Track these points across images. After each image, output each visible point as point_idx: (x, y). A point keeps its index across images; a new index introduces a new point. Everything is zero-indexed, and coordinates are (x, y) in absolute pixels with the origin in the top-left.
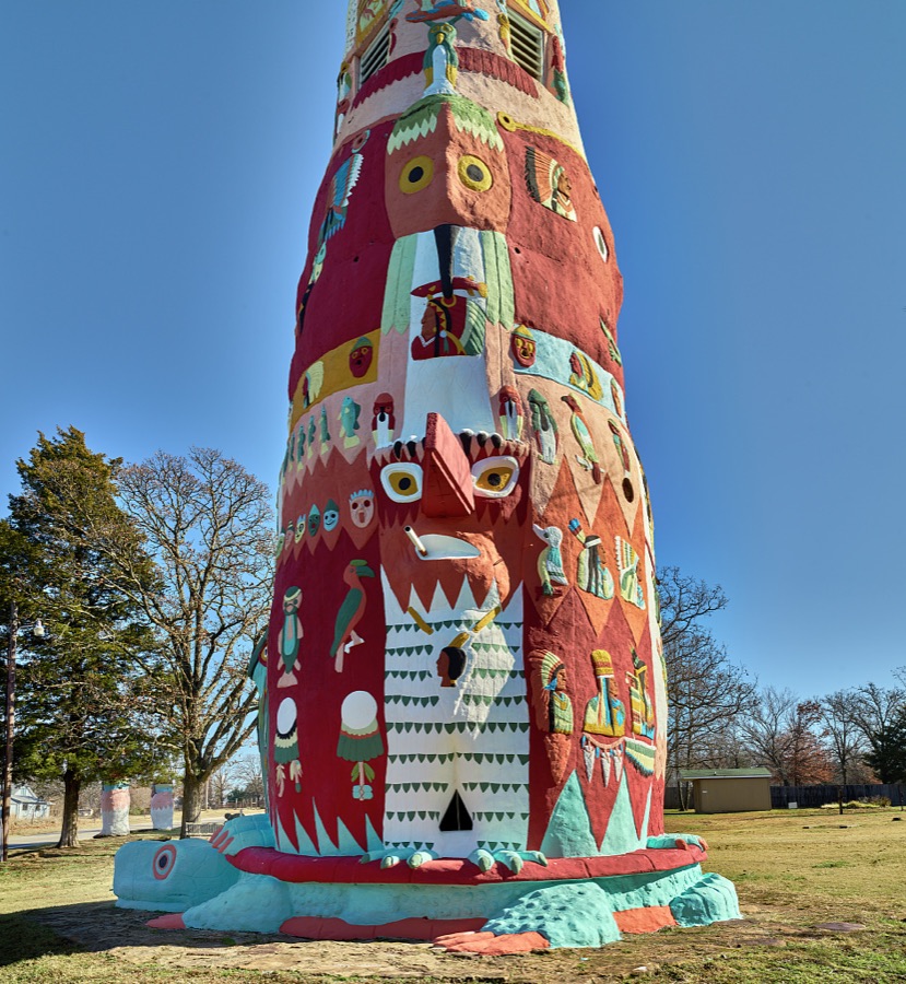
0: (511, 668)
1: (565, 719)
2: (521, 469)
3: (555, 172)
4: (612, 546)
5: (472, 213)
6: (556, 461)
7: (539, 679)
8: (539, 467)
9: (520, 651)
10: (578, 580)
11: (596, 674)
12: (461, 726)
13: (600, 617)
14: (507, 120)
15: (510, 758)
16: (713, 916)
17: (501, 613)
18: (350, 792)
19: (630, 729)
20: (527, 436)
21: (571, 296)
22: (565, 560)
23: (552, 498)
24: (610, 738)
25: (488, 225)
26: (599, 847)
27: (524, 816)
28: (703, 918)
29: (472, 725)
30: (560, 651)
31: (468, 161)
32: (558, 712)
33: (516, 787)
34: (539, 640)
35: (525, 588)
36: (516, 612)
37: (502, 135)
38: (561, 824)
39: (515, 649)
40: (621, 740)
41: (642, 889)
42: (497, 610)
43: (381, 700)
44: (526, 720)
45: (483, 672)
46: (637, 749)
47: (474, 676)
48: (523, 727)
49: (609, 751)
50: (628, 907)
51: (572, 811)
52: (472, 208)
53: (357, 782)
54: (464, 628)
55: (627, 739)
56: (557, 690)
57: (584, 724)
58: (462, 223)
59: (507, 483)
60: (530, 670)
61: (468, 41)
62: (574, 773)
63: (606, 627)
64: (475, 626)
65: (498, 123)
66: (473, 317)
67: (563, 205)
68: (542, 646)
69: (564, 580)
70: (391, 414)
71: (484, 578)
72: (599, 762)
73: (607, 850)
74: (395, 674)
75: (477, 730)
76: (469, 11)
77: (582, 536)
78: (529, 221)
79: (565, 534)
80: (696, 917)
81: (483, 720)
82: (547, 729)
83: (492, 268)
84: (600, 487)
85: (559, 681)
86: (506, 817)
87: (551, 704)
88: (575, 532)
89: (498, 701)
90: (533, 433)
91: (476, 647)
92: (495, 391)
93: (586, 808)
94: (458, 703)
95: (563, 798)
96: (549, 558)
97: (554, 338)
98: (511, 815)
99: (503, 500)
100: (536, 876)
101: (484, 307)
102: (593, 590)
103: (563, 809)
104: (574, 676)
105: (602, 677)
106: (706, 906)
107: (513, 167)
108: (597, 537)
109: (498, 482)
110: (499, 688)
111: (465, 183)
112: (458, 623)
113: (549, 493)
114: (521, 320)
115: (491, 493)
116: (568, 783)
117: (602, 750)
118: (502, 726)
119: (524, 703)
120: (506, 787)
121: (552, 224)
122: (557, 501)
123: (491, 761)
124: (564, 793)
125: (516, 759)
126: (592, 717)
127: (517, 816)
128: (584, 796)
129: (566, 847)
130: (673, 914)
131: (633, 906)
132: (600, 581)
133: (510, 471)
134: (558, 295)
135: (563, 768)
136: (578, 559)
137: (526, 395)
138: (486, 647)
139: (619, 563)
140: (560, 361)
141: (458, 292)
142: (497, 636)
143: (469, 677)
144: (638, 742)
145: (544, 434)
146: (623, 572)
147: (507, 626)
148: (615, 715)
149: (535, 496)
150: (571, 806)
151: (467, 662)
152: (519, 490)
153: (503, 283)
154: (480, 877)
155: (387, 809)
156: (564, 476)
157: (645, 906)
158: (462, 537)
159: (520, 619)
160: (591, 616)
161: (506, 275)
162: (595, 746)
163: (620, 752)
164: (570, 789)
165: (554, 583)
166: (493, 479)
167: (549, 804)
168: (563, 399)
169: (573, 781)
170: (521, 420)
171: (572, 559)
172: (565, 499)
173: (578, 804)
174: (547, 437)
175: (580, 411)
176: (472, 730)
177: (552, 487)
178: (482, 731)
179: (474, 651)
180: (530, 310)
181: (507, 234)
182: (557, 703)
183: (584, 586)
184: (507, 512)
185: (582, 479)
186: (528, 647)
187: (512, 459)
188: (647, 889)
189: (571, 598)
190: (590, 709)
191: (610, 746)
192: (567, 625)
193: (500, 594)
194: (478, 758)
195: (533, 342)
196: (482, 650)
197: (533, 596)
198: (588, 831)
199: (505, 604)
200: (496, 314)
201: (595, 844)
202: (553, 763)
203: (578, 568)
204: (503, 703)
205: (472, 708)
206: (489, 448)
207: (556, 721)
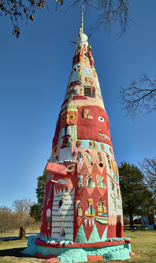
0: (71, 204)
1: (80, 213)
2: (75, 166)
3: (88, 112)
4: (95, 177)
5: (71, 123)
6: (82, 163)
7: (76, 206)
8: (78, 165)
9: (73, 200)
10: (86, 185)
11: (88, 204)
12: (61, 215)
13: (90, 192)
14: (79, 106)
15: (70, 221)
16: (112, 258)
17: (71, 193)
18: (47, 228)
19: (97, 215)
20: (77, 160)
21: (90, 132)
22: (83, 182)
23: (81, 170)
24: (91, 217)
25: (73, 125)
26: (88, 241)
27: (72, 234)
28: (109, 259)
29: (63, 215)
30: (80, 200)
31: (70, 115)
32: (79, 212)
33: (71, 227)
34: (77, 198)
35: (75, 188)
36: (74, 193)
37: (78, 109)
38: (79, 236)
39: (72, 200)
40: (94, 217)
41: (96, 251)
42: (70, 192)
43: (52, 210)
44: (73, 214)
45: (66, 205)
46: (99, 219)
47: (64, 206)
48: (73, 215)
49: (90, 220)
50: (91, 255)
51: (82, 233)
52: (70, 123)
53: (48, 226)
54: (63, 197)
55: (96, 217)
56: (79, 208)
57: (84, 214)
58: (69, 125)
59: (73, 169)
60: (74, 204)
61: (75, 95)
62: (82, 225)
63: (92, 194)
64: (65, 196)
65: (77, 107)
66: (69, 140)
67: (89, 117)
68: (77, 199)
69: (83, 186)
70: (58, 158)
71: (67, 187)
72: (88, 222)
73: (90, 241)
74: (54, 205)
75: (64, 216)
76: (75, 90)
77: (87, 176)
78: (81, 121)
79: (84, 176)
80: (108, 258)
81: (65, 214)
82: (77, 216)
83: (73, 132)
84: (93, 166)
85: (80, 206)
86: (69, 234)
87: (78, 210)
88: (86, 176)
89: (68, 210)
90: (78, 159)
91: (65, 200)
92: (72, 152)
93: (85, 232)
94: (61, 211)
95: (80, 230)
96: (80, 182)
97: (86, 140)
98: (70, 233)
99: (72, 172)
100: (69, 247)
101: (71, 138)
102: (89, 187)
103: (80, 232)
104: (83, 204)
105: (90, 204)
106: (110, 256)
107: (80, 113)
108: (91, 176)
109: (71, 169)
110: (68, 208)
111: (70, 119)
112: (63, 195)
113: (81, 169)
114: (78, 139)
115: (69, 171)
116: (81, 227)
117: (89, 220)
118: (69, 215)
119: (73, 210)
120: (70, 227)
121: (86, 120)
122: (82, 170)
123: (67, 222)
124: (80, 229)
125: (71, 222)
126: (86, 213)
127: (71, 234)
128: (84, 229)
129: (80, 241)
130: (103, 257)
131: (93, 255)
132: (91, 185)
133: (73, 166)
134: (87, 132)
135: (80, 224)
136: (86, 181)
137: (78, 152)
138: (67, 200)
139: (97, 180)
140: (87, 144)
141: (67, 137)
142: (69, 197)
143: (63, 206)
144: (100, 217)
145: (80, 159)
146: (98, 182)
147: (72, 195)
148: (92, 212)
149: (78, 170)
150: (82, 232)
151: (63, 203)
152: (75, 170)
153: (75, 133)
154: (59, 246)
155: (52, 232)
156: (84, 166)
157: (96, 255)
158: (65, 179)
159: (74, 194)
160: (88, 192)
161: (76, 132)
162: (87, 219)
163: (94, 220)
164: (81, 228)
165: (81, 186)
166: (70, 168)
167: (77, 231)
168: (86, 151)
169: (82, 226)
170: (76, 157)
171: (85, 181)
172: (84, 170)
173: (83, 231)
174: (81, 159)
175: (89, 152)
176: (63, 216)
177: (81, 168)
178: (65, 216)
179: (64, 201)
180: (80, 137)
181: (77, 125)
182: (79, 210)
183: (87, 186)
184: (73, 174)
185: (88, 165)
186: (75, 199)
187: (74, 164)
188: (97, 251)
189: (84, 189)
190: (86, 211)
191: (91, 219)
192: (82, 194)
193: (71, 189)
194: (64, 222)
195: (81, 142)
196: (66, 200)
197: (77, 189)
198: (85, 237)
199: (72, 191)
200: (74, 139)
201: (87, 240)
202: (77, 223)
203: (86, 183)
204: (69, 211)
205: (63, 212)
206: (69, 163)
207: (78, 214)
